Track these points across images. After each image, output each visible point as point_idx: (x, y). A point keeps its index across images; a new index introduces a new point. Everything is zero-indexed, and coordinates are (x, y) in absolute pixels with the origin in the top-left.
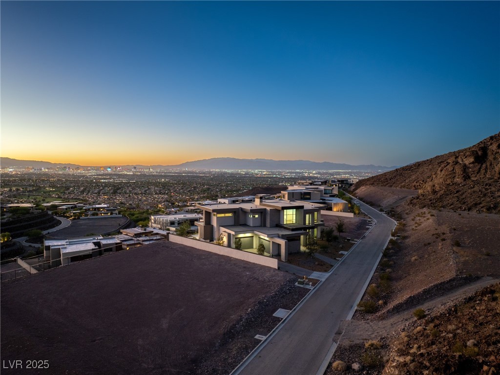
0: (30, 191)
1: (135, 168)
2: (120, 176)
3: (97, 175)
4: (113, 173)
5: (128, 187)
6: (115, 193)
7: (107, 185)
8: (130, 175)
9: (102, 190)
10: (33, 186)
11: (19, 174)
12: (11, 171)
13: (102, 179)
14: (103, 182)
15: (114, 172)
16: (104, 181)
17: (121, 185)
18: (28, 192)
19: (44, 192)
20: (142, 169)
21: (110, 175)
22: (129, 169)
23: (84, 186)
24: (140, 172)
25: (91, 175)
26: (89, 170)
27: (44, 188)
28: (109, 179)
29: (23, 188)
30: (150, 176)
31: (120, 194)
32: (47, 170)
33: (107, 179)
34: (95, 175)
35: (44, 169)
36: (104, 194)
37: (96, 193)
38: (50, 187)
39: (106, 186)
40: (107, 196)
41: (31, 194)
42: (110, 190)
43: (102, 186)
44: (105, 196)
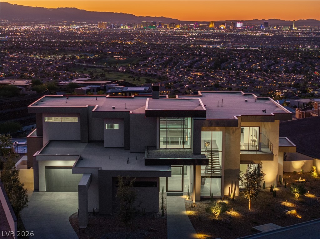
0: (90, 61)
1: (266, 24)
2: (237, 38)
4: (229, 33)
5: (242, 58)
6: (215, 68)
7: (209, 53)
8: (255, 36)
9: (197, 61)
10: (97, 52)
11: (88, 34)
12: (77, 29)
13: (205, 43)
14: (205, 49)
15: (231, 30)
16: (208, 46)
17: (231, 54)
18: (86, 62)
19: (109, 63)
20: (277, 27)
21: (222, 36)
22: (255, 27)
23: (171, 54)
24: (273, 32)
25: (191, 37)
26: (191, 28)
27: (112, 55)
28: (217, 43)
29: (81, 56)
30: (288, 39)
31: (224, 69)
32: (127, 27)
35: (124, 25)
37: (186, 67)
38: (121, 54)
39: (205, 56)
40: (201, 72)
41: (89, 65)
42: (209, 63)
43: (200, 55)
44: (198, 72)
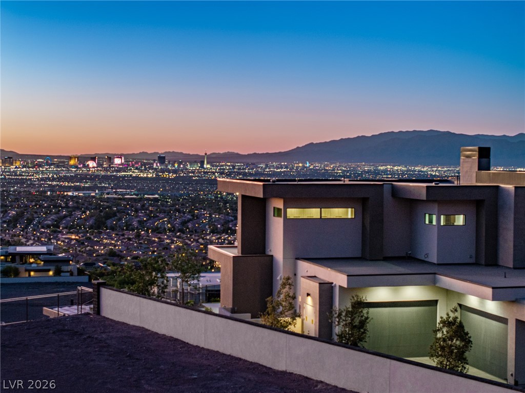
1: (162, 159)
2: (119, 182)
3: (60, 179)
4: (103, 173)
5: (136, 211)
6: (98, 228)
7: (79, 204)
8: (147, 178)
9: (65, 216)
13: (69, 189)
14: (72, 197)
15: (106, 170)
16: (76, 194)
17: (118, 205)
20: (180, 163)
21: (93, 178)
22: (145, 164)
23: (18, 206)
24: (175, 172)
25: (42, 179)
26: (40, 165)
28: (88, 189)
30: (200, 182)
31: (113, 229)
33: (84, 189)
34: (53, 179)
36: (70, 229)
37: (48, 227)
39: (77, 208)
40: (77, 233)
42: (86, 219)
43: (67, 207)
44: (71, 233)
